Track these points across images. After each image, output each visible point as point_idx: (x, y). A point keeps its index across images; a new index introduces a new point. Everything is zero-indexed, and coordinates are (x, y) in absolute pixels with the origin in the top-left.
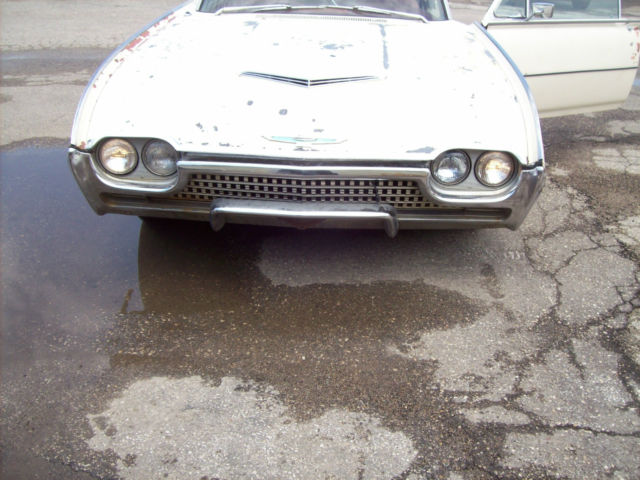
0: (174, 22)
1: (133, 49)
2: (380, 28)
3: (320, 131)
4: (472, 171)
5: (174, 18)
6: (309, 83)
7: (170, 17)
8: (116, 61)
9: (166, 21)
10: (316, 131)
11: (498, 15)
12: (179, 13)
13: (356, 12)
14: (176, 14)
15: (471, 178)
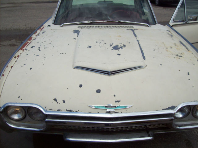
0: (43, 30)
1: (24, 49)
2: (132, 32)
3: (119, 101)
4: (191, 112)
5: (44, 27)
6: (110, 73)
7: (42, 28)
8: (15, 57)
9: (40, 30)
10: (116, 102)
11: (175, 21)
12: (46, 25)
13: (120, 23)
14: (44, 25)
15: (190, 115)
